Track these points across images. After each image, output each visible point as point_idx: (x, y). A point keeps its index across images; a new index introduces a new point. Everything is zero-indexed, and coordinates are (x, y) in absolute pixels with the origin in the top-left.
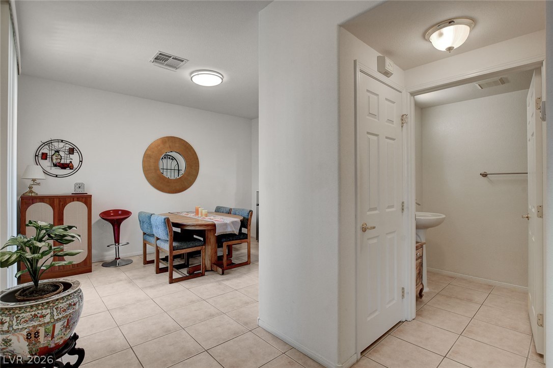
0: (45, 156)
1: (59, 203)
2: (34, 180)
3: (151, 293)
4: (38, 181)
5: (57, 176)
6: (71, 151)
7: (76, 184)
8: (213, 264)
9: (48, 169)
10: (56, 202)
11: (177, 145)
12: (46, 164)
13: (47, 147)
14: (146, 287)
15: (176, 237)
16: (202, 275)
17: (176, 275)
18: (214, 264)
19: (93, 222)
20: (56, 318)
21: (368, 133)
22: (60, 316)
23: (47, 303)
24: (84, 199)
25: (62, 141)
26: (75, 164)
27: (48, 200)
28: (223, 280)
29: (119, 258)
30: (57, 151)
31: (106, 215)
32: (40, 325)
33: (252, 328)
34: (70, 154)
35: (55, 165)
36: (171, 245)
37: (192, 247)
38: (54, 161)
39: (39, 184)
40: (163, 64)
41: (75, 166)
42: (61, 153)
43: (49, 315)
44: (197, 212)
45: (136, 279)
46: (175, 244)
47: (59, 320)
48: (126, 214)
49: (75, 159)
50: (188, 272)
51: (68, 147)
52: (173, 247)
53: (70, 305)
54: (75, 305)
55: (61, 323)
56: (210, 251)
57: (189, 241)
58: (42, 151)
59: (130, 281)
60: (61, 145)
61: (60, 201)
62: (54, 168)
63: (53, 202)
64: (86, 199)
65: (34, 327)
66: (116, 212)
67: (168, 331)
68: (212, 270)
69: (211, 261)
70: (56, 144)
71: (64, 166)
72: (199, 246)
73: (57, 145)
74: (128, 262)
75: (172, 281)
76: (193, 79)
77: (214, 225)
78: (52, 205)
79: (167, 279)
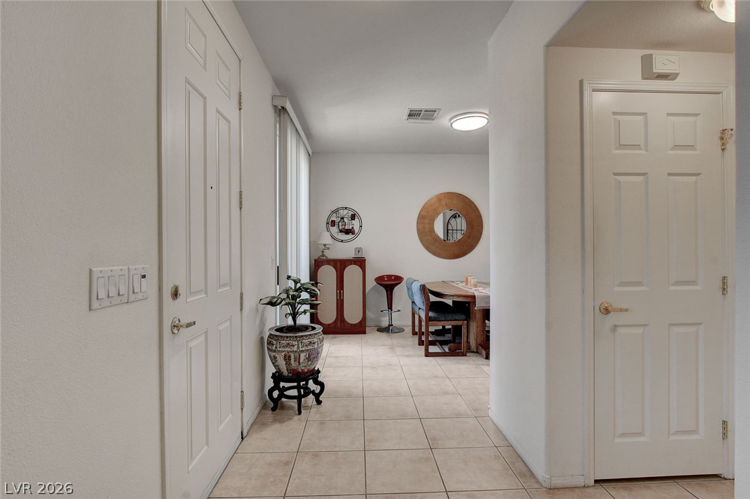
0: (333, 223)
1: (340, 266)
2: (325, 245)
3: (404, 361)
4: (327, 246)
5: (342, 241)
6: (353, 217)
7: (356, 248)
8: (478, 345)
9: (336, 235)
10: (339, 264)
11: (455, 202)
12: (334, 230)
13: (335, 214)
14: (402, 355)
15: (433, 307)
16: (463, 355)
17: (432, 349)
18: (480, 345)
19: (368, 289)
20: (301, 349)
21: (615, 174)
22: (303, 349)
23: (296, 337)
24: (359, 263)
25: (346, 208)
26: (356, 229)
27: (332, 263)
28: (483, 365)
29: (392, 325)
30: (343, 218)
31: (380, 280)
32: (291, 352)
33: (479, 414)
34: (352, 219)
35: (341, 231)
36: (427, 315)
37: (451, 320)
38: (341, 227)
39: (328, 249)
40: (418, 119)
41: (356, 232)
42: (346, 220)
43: (296, 346)
44: (467, 282)
45: (398, 347)
46: (431, 314)
47: (302, 351)
48: (398, 279)
49: (355, 224)
50: (450, 349)
51: (351, 213)
52: (430, 317)
53: (310, 342)
54: (314, 343)
55: (304, 354)
56: (475, 329)
57: (448, 313)
58: (332, 219)
59: (392, 348)
60: (346, 211)
61: (341, 265)
62: (340, 234)
63: (336, 264)
64: (360, 262)
65: (288, 352)
66: (389, 277)
67: (398, 394)
68: (477, 352)
69: (476, 340)
70: (341, 211)
71: (348, 232)
72: (460, 320)
73: (343, 213)
74: (401, 330)
75: (428, 354)
76: (453, 125)
77: (474, 297)
78: (335, 268)
79: (423, 353)
